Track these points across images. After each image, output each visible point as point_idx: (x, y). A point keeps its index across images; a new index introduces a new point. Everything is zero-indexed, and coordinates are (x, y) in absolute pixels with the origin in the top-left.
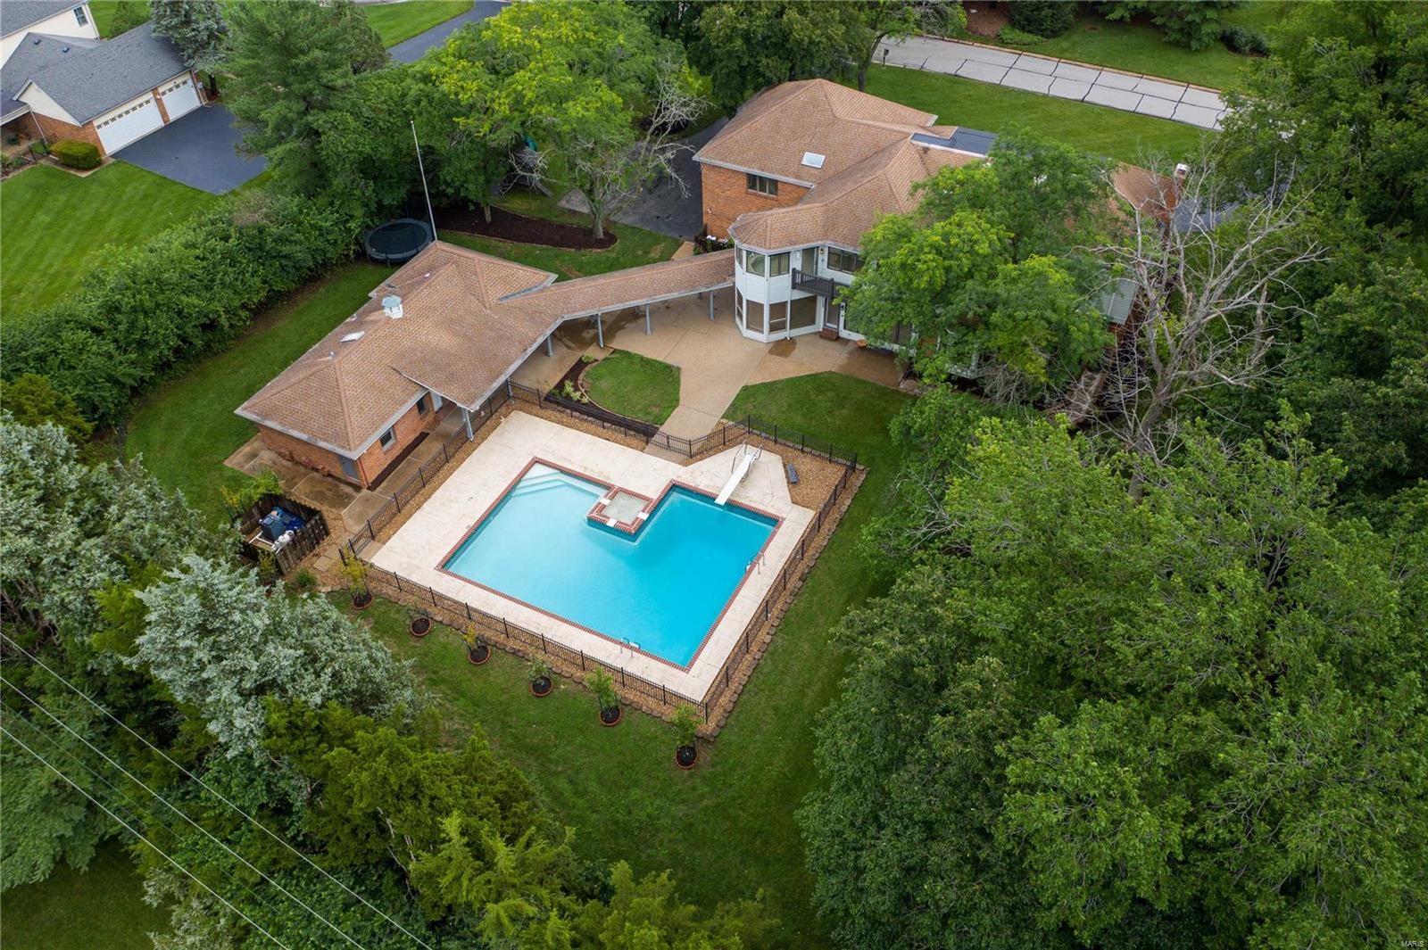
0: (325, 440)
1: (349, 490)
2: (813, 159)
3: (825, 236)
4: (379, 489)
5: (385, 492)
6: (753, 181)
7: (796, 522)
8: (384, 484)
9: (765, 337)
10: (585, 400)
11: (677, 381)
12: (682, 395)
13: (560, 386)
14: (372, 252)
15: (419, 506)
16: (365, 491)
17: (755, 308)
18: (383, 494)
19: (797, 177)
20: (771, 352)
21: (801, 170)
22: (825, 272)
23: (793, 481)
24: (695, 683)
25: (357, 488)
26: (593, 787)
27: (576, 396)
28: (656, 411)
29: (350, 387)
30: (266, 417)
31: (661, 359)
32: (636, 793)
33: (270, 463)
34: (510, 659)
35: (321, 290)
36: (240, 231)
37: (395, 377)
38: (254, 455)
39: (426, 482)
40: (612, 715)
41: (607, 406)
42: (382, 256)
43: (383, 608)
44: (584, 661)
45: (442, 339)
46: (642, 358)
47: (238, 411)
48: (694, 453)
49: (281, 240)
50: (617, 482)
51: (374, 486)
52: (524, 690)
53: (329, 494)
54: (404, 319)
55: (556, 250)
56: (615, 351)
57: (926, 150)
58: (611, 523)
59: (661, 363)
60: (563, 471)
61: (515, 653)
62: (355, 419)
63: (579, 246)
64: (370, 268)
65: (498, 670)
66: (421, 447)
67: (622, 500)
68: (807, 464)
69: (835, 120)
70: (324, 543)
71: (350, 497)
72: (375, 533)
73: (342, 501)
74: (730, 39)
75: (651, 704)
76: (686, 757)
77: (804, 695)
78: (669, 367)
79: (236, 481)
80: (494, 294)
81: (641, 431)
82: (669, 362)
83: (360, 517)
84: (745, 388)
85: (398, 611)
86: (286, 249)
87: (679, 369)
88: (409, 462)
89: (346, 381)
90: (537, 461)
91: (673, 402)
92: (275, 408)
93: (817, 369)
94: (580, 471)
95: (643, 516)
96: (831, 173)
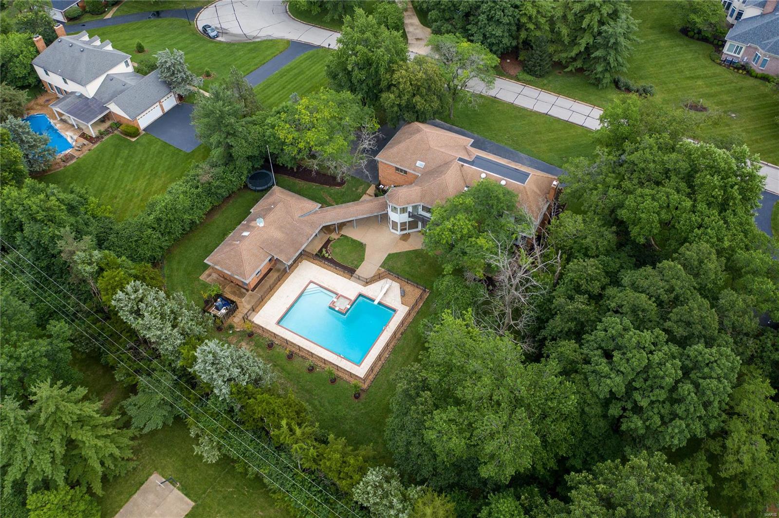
0: (237, 275)
1: (244, 291)
2: (420, 164)
3: (421, 201)
4: (255, 291)
5: (257, 292)
6: (397, 169)
7: (402, 311)
8: (257, 289)
9: (399, 233)
10: (330, 257)
11: (364, 250)
12: (366, 256)
13: (321, 251)
14: (250, 185)
15: (269, 299)
16: (250, 292)
17: (395, 224)
18: (258, 294)
19: (414, 171)
20: (400, 239)
21: (415, 168)
22: (421, 212)
23: (403, 294)
24: (361, 371)
25: (247, 290)
26: (327, 404)
27: (327, 255)
28: (356, 263)
29: (245, 256)
30: (216, 264)
31: (359, 240)
32: (340, 407)
33: (216, 278)
34: (300, 359)
35: (231, 202)
36: (202, 184)
37: (261, 250)
38: (210, 275)
39: (272, 289)
40: (333, 381)
41: (338, 259)
42: (254, 188)
43: (257, 338)
44: (325, 361)
45: (278, 235)
46: (352, 239)
47: (205, 261)
48: (368, 282)
49: (218, 187)
50: (340, 293)
51: (253, 290)
52: (305, 371)
53: (238, 292)
54: (264, 227)
55: (321, 186)
56: (342, 235)
57: (462, 165)
58: (337, 309)
59: (359, 242)
60: (321, 286)
61: (302, 357)
62: (247, 268)
63: (331, 185)
64: (249, 192)
65: (297, 361)
66: (270, 274)
67: (341, 299)
68: (409, 288)
69: (429, 149)
70: (236, 312)
71: (245, 294)
72: (254, 309)
73: (242, 295)
74: (392, 107)
75: (346, 377)
76: (357, 396)
78: (362, 244)
79: (205, 286)
80: (297, 215)
81: (349, 271)
82: (362, 241)
83: (249, 302)
84: (389, 255)
85: (263, 340)
86: (219, 191)
87: (365, 245)
88: (266, 281)
89: (244, 253)
90: (311, 282)
91: (362, 259)
92: (219, 261)
93: (417, 248)
94: (327, 287)
95: (348, 307)
96: (426, 170)
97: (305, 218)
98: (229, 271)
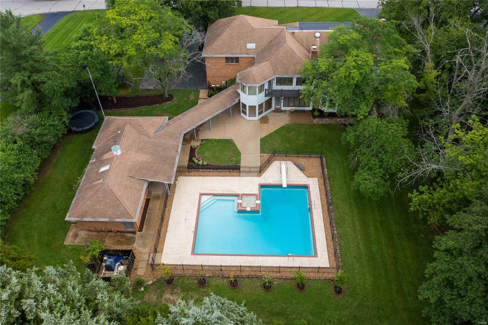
0: (118, 218)
1: (130, 235)
2: (251, 46)
3: (275, 74)
4: (144, 230)
5: (147, 230)
6: (227, 59)
7: (314, 184)
8: (145, 227)
9: (257, 118)
10: (205, 163)
11: (234, 145)
12: (240, 150)
13: (191, 160)
15: (166, 231)
16: (138, 233)
17: (252, 108)
18: (150, 232)
19: (247, 54)
20: (261, 123)
21: (248, 51)
22: (275, 87)
23: (302, 169)
24: (323, 261)
25: (134, 233)
27: (201, 163)
28: (234, 159)
29: (118, 191)
30: (83, 217)
31: (222, 138)
32: (328, 313)
33: (86, 236)
34: (247, 280)
35: (59, 152)
36: (20, 137)
37: (133, 180)
38: (76, 236)
39: (163, 219)
40: (301, 286)
41: (214, 163)
42: (80, 129)
43: (180, 281)
44: (279, 269)
45: (142, 158)
46: (215, 140)
47: (67, 219)
48: (261, 170)
49: (39, 135)
50: (240, 192)
51: (141, 229)
52: (261, 291)
53: (123, 240)
54: (122, 154)
55: (151, 107)
56: (202, 140)
57: (293, 33)
58: (248, 209)
59: (224, 140)
60: (215, 195)
61: (248, 277)
62: (128, 205)
63: (160, 103)
65: (245, 287)
66: (150, 205)
67: (245, 198)
68: (302, 161)
69: (253, 29)
70: (135, 262)
71: (134, 238)
72: (157, 249)
73: (131, 241)
74: (196, 7)
75: (312, 275)
76: (339, 291)
77: (359, 248)
78: (227, 140)
79: (76, 250)
80: (151, 132)
81: (233, 168)
82: (227, 138)
83: (144, 245)
84: (261, 140)
85: (188, 279)
86: (45, 139)
87: (231, 140)
88: (150, 214)
89: (115, 189)
90: (202, 194)
91: (239, 154)
92: (86, 212)
93: (282, 125)
94: (222, 192)
95: (259, 202)
96: (259, 49)
97: (162, 132)
98: (104, 217)
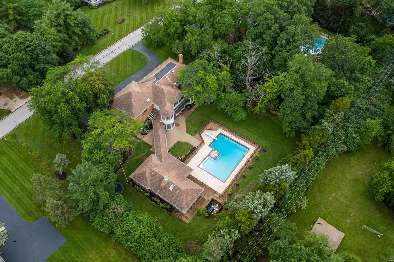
0: (199, 194)
1: (200, 199)
2: (148, 100)
7: (220, 130)
10: (184, 157)
11: (182, 142)
12: (186, 142)
16: (202, 196)
19: (150, 104)
20: (177, 127)
23: (211, 130)
24: (253, 148)
28: (189, 147)
33: (190, 214)
37: (184, 181)
40: (257, 160)
41: (186, 154)
44: (248, 161)
48: (202, 143)
50: (208, 154)
52: (251, 171)
53: (201, 202)
56: (169, 151)
58: (217, 156)
60: (202, 162)
61: (244, 171)
62: (195, 188)
65: (246, 174)
67: (211, 154)
68: (208, 127)
69: (142, 93)
73: (204, 199)
75: (256, 154)
76: (265, 151)
80: (160, 163)
81: (193, 150)
82: (175, 143)
83: (209, 196)
84: (187, 132)
87: (178, 142)
89: (186, 188)
90: (198, 166)
91: (188, 144)
93: (185, 121)
94: (203, 159)
95: (216, 151)
96: (152, 99)
98: (195, 199)
